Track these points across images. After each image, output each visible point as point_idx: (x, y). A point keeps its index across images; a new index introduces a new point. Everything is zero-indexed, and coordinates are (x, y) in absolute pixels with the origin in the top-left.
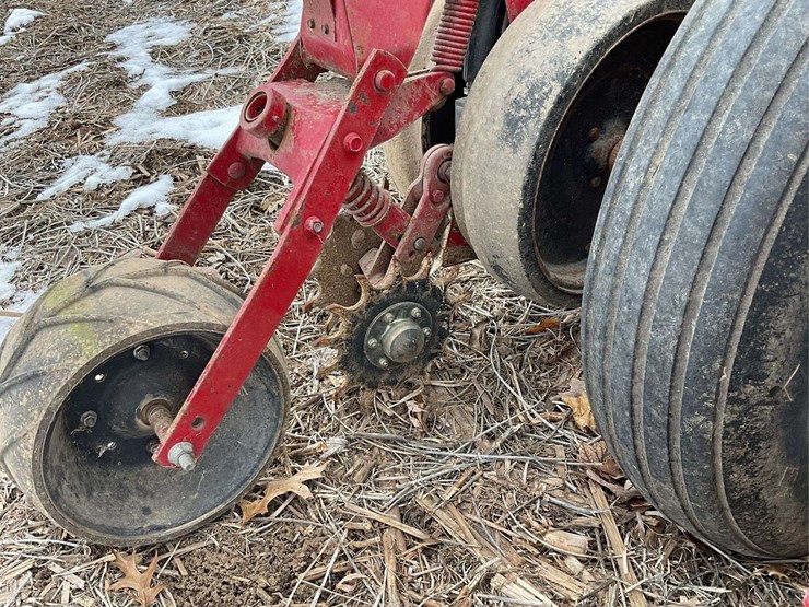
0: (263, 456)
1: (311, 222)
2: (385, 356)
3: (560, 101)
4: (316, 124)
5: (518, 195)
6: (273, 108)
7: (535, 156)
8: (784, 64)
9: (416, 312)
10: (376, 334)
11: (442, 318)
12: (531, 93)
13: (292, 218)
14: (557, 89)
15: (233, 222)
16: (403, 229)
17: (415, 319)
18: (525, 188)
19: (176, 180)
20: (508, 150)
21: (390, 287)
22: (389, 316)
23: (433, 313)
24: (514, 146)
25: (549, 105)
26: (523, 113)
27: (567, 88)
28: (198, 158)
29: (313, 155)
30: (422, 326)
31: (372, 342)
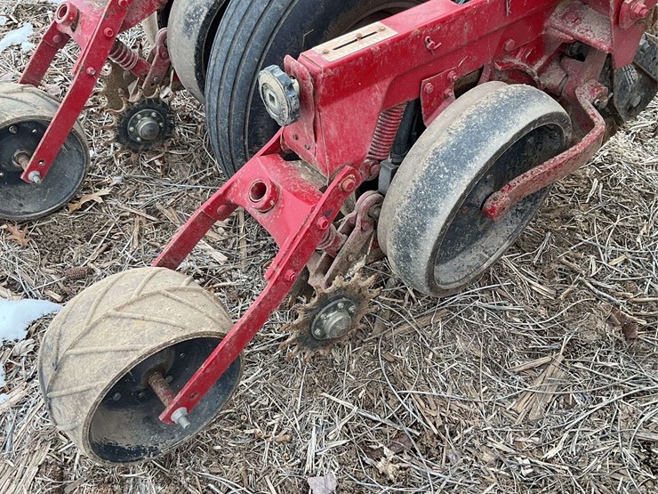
0: (78, 182)
1: (89, 70)
2: (139, 136)
3: (208, 16)
4: (91, 22)
5: (193, 59)
6: (70, 13)
7: (198, 41)
8: (254, 23)
9: (153, 114)
10: (133, 125)
11: (170, 118)
12: (195, 11)
13: (80, 68)
14: (206, 11)
15: (70, 56)
16: (147, 71)
17: (153, 118)
18: (195, 56)
19: (34, 27)
20: (187, 37)
21: (138, 101)
22: (139, 116)
23: (165, 116)
24: (189, 36)
25: (203, 18)
26: (192, 20)
27: (210, 10)
28: (49, 12)
29: (89, 37)
30: (158, 122)
31: (131, 129)
